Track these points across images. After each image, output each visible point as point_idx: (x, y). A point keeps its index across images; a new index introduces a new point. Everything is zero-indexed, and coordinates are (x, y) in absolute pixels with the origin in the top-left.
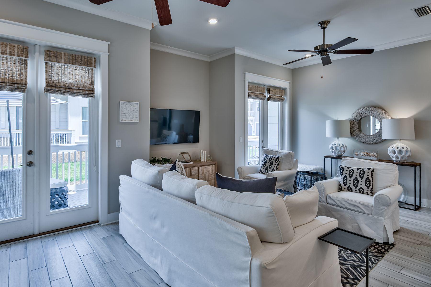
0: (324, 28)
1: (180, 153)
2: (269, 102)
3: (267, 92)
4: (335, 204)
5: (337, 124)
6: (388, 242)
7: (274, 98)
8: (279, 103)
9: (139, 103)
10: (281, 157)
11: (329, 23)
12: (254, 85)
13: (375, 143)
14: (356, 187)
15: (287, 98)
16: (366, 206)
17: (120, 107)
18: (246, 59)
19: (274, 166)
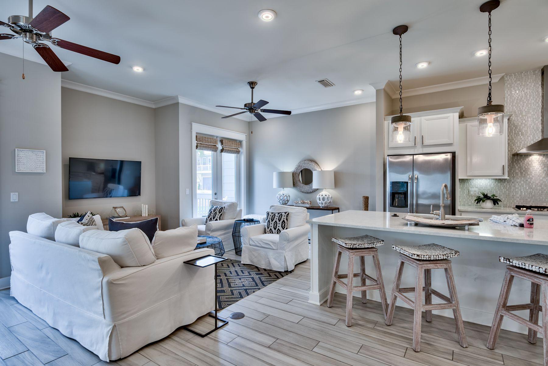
0: (253, 88)
1: (113, 208)
2: (223, 153)
3: (220, 144)
4: (254, 245)
5: (282, 175)
6: (288, 270)
7: (228, 150)
8: (236, 155)
9: (45, 151)
10: (224, 207)
11: (257, 84)
12: (204, 136)
13: (311, 193)
14: (275, 229)
15: (243, 150)
16: (274, 243)
17: (16, 155)
18: (193, 109)
19: (218, 216)
